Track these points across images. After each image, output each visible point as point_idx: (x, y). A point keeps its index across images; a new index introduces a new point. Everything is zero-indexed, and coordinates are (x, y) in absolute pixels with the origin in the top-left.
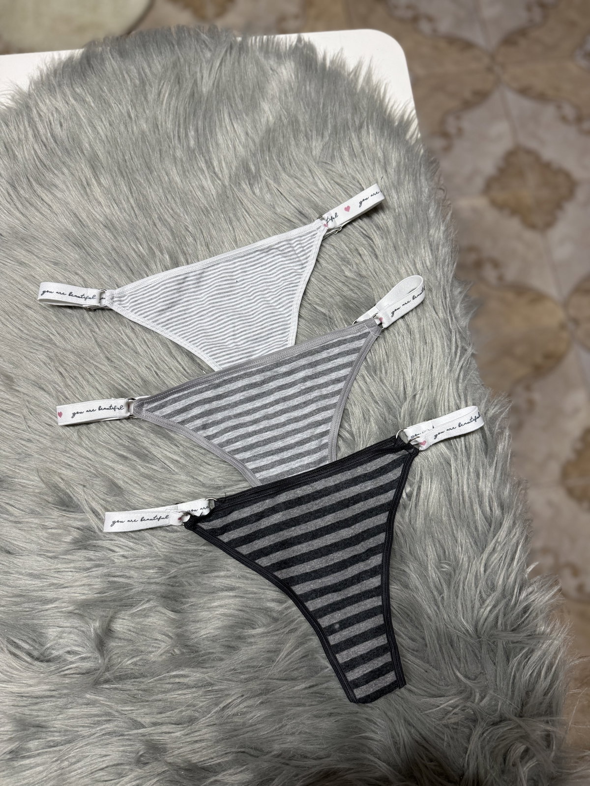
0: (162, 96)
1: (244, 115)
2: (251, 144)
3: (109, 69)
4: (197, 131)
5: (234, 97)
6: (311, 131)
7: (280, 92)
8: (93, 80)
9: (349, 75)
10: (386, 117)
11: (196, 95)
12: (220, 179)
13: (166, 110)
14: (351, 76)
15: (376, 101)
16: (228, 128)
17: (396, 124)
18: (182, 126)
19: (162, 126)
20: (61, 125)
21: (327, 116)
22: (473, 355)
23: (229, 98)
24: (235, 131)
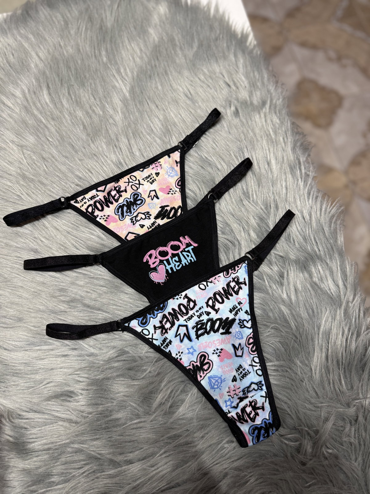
0: (80, 29)
1: (138, 38)
2: (144, 56)
3: (43, 16)
4: (107, 51)
5: (129, 27)
6: (184, 45)
7: (160, 21)
8: (32, 24)
9: (204, 7)
10: (232, 32)
11: (103, 28)
12: (126, 81)
13: (84, 38)
14: (206, 9)
16: (128, 47)
17: (240, 36)
18: (96, 48)
19: (83, 49)
20: (13, 55)
21: (193, 34)
22: (314, 178)
23: (126, 27)
24: (133, 49)
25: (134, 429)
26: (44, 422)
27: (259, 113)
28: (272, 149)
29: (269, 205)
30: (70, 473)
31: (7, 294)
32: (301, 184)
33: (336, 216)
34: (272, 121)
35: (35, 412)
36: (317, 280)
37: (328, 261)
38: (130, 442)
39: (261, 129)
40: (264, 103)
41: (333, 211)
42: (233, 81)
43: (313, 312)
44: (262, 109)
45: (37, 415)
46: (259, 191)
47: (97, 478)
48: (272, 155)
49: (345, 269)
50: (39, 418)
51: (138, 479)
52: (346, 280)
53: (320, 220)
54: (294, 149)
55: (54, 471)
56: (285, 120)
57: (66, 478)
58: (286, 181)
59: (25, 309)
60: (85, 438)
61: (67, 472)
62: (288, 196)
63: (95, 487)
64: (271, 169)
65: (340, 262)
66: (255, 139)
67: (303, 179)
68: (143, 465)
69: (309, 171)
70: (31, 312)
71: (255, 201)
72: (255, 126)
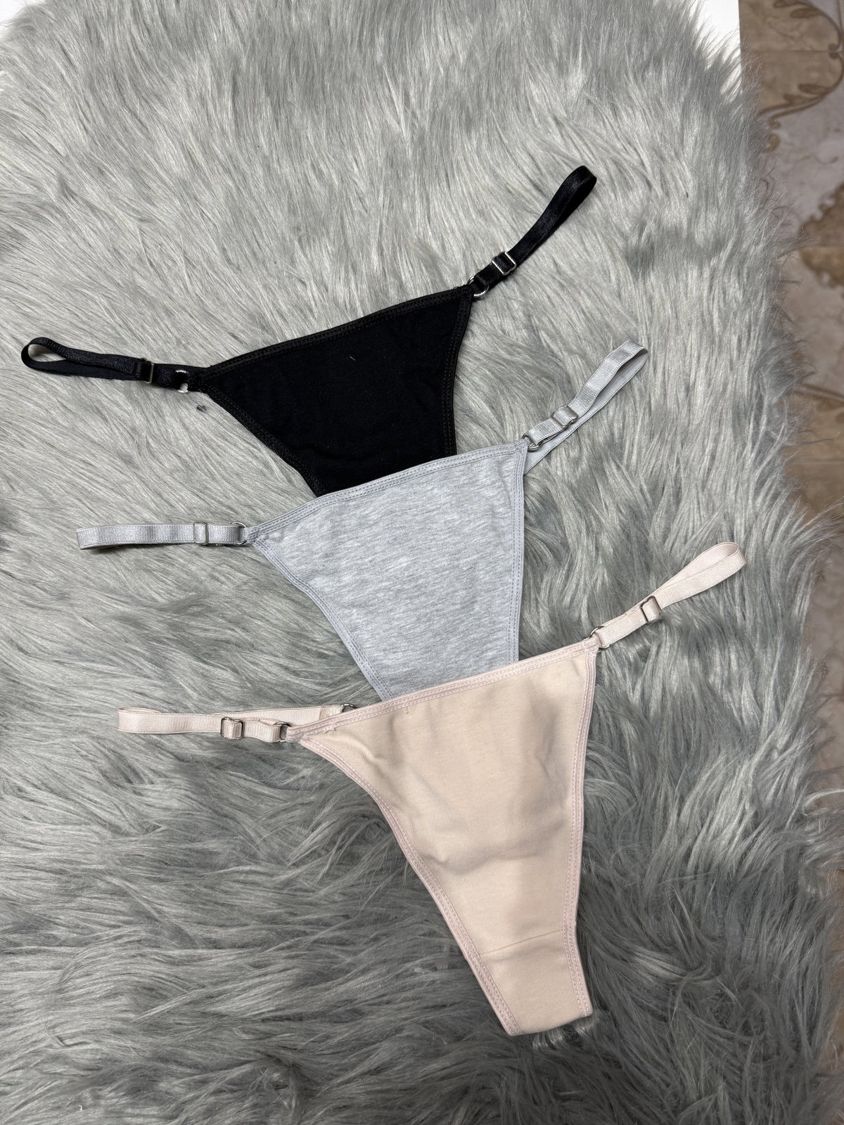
1: (467, 20)
4: (389, 36)
10: (695, 54)
15: (682, 24)
16: (441, 38)
17: (709, 65)
18: (366, 25)
19: (336, 21)
22: (784, 449)
25: (238, 881)
26: (64, 817)
27: (701, 267)
28: (704, 359)
29: (661, 485)
30: (93, 932)
31: (49, 537)
32: (750, 456)
33: (807, 550)
34: (724, 293)
35: (52, 791)
36: (718, 681)
37: (757, 647)
38: (223, 905)
39: (695, 305)
40: (719, 245)
41: (806, 537)
42: (662, 175)
43: (688, 747)
44: (710, 259)
45: (54, 799)
46: (647, 449)
47: (141, 955)
48: (702, 371)
49: (791, 674)
50: (56, 807)
51: (222, 982)
52: (785, 699)
53: (767, 551)
54: (756, 371)
55: (62, 917)
56: (755, 298)
57: (82, 937)
58: (716, 441)
59: (79, 578)
60: (137, 872)
61: (87, 928)
62: (712, 476)
63: (133, 971)
64: (689, 404)
65: (783, 654)
66: (673, 325)
67: (757, 446)
68: (240, 958)
69: (777, 432)
70: (89, 586)
71: (633, 468)
72: (682, 295)
